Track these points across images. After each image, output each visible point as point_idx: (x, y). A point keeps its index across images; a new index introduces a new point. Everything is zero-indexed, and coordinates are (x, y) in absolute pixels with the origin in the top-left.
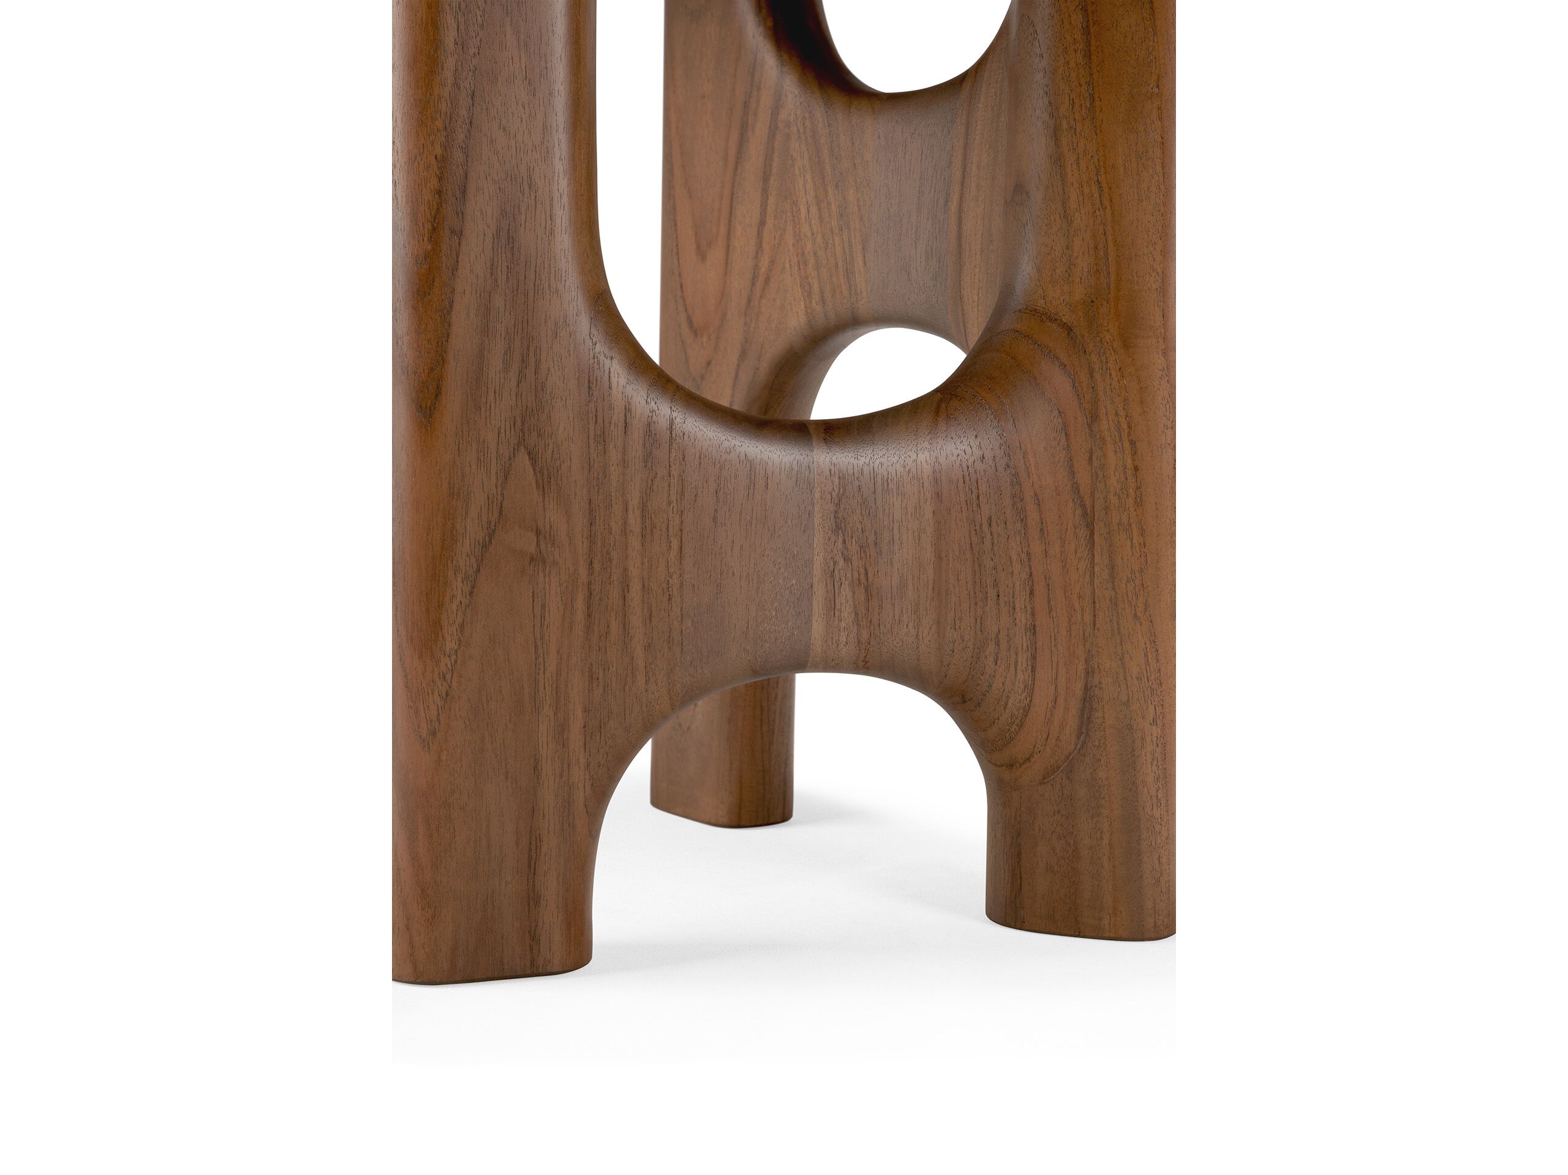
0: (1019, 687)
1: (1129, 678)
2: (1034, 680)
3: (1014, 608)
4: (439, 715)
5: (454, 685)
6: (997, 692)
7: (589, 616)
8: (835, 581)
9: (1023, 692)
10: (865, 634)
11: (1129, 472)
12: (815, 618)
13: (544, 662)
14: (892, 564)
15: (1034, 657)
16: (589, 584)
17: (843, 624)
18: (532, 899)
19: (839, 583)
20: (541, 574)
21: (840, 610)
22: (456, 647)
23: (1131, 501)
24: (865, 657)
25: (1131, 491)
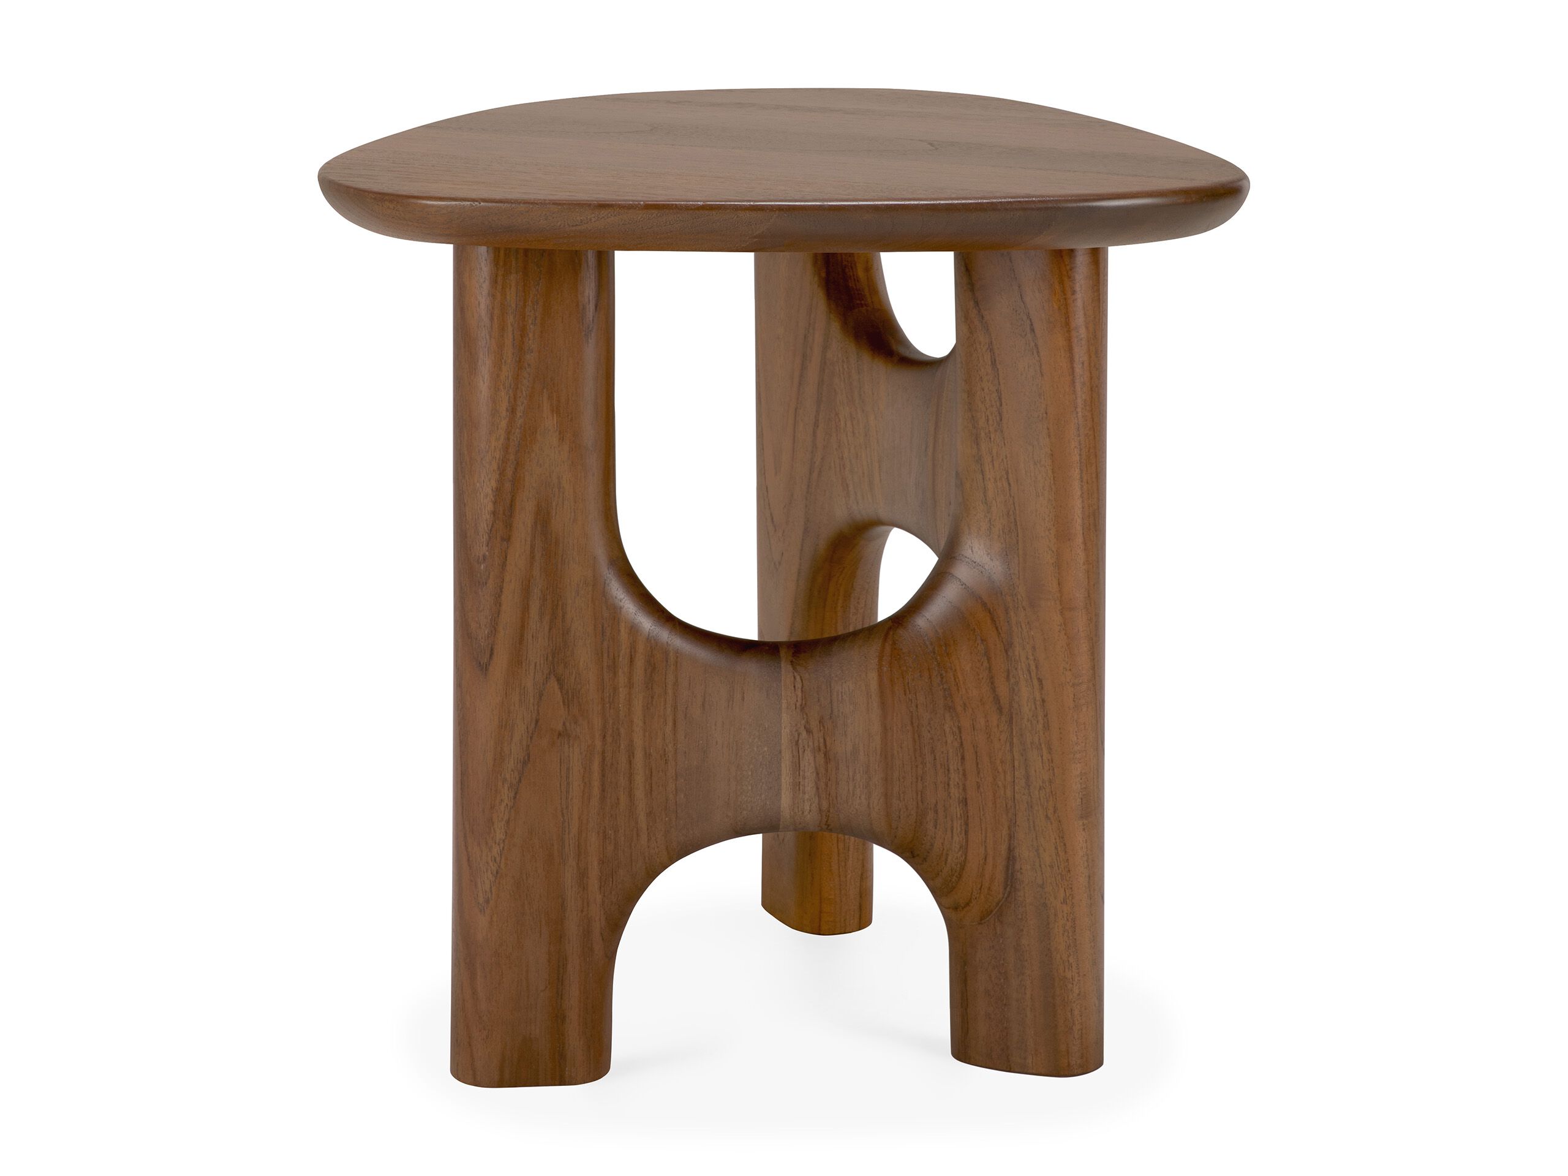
0: (955, 847)
1: (1043, 866)
2: (967, 841)
3: (948, 770)
4: (491, 888)
5: (502, 866)
6: (938, 850)
7: (603, 791)
8: (800, 749)
9: (959, 851)
10: (825, 804)
11: (1038, 703)
12: (783, 792)
13: (569, 825)
14: (846, 735)
15: (967, 824)
16: (603, 752)
17: (807, 796)
18: (558, 1017)
19: (803, 750)
20: (566, 746)
21: (804, 772)
22: (504, 837)
23: (1040, 726)
24: (827, 821)
25: (1040, 718)
